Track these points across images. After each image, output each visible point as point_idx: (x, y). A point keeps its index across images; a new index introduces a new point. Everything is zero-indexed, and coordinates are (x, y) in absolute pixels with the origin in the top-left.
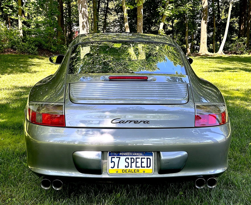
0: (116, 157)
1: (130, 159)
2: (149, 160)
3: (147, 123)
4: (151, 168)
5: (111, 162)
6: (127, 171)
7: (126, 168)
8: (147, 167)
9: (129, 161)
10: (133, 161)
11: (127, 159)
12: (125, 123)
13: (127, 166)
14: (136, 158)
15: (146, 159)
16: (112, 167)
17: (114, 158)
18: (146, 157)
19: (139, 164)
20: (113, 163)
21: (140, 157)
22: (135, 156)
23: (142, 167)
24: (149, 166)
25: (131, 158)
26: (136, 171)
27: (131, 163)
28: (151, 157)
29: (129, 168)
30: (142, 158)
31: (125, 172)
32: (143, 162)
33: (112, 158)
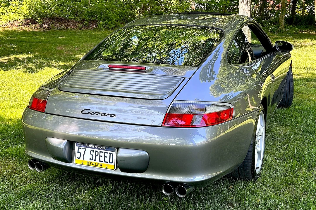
0: (82, 148)
1: (94, 152)
2: (111, 155)
3: (113, 116)
4: (113, 164)
5: (78, 153)
6: (92, 164)
7: (91, 161)
8: (110, 162)
9: (94, 154)
10: (97, 154)
11: (92, 152)
12: (93, 114)
13: (92, 158)
14: (100, 152)
15: (109, 154)
16: (78, 158)
17: (81, 148)
18: (109, 152)
19: (102, 159)
20: (79, 153)
21: (104, 151)
22: (100, 149)
23: (105, 162)
24: (111, 161)
25: (96, 151)
26: (99, 165)
27: (96, 156)
28: (113, 153)
29: (93, 161)
30: (105, 153)
31: (89, 165)
32: (106, 157)
33: (79, 148)
